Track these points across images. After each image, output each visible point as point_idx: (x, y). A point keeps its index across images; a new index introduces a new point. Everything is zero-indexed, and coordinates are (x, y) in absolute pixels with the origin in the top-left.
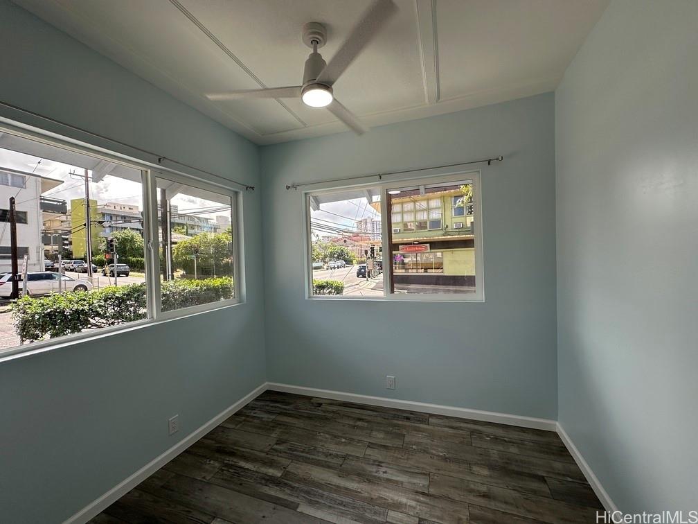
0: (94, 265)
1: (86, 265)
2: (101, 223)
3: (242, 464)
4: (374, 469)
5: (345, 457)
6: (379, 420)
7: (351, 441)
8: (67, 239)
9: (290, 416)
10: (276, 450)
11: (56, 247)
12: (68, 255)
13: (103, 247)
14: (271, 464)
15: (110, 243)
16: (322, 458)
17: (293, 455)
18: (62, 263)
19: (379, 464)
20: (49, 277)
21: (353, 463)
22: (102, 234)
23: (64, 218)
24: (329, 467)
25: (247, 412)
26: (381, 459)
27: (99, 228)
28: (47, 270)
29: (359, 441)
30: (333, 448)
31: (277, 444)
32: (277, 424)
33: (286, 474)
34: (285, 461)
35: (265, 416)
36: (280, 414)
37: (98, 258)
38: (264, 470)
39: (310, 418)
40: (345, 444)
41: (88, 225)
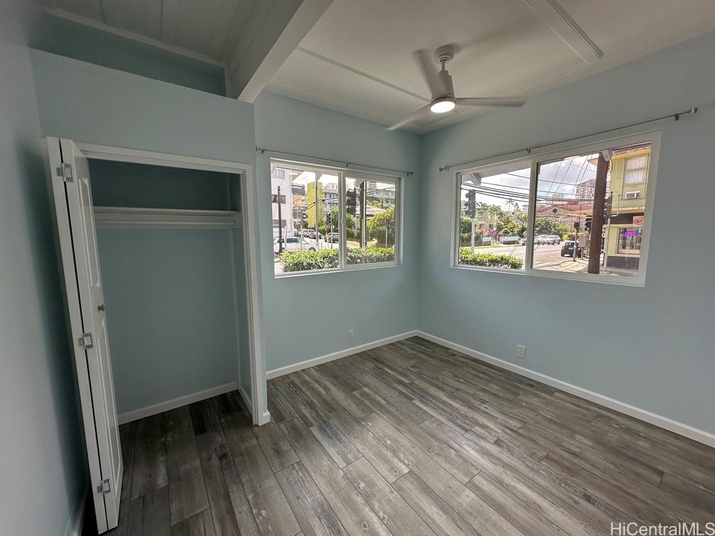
0: (319, 233)
1: (315, 233)
2: (323, 201)
3: (387, 370)
4: (478, 403)
5: (457, 390)
6: (502, 378)
7: (467, 382)
8: (305, 214)
9: (427, 355)
10: (410, 370)
11: (299, 220)
12: (306, 226)
13: (325, 219)
14: (404, 375)
15: (328, 216)
16: (440, 384)
17: (420, 376)
18: (302, 231)
19: (484, 402)
20: (296, 241)
21: (463, 394)
22: (324, 209)
23: (303, 198)
24: (443, 390)
25: (398, 345)
26: (487, 400)
27: (323, 205)
28: (295, 236)
29: (474, 385)
30: (452, 382)
31: (412, 367)
32: (416, 357)
33: (412, 383)
34: (412, 377)
35: (410, 351)
36: (420, 352)
37: (321, 228)
38: (399, 377)
39: (441, 360)
40: (462, 383)
41: (316, 203)
